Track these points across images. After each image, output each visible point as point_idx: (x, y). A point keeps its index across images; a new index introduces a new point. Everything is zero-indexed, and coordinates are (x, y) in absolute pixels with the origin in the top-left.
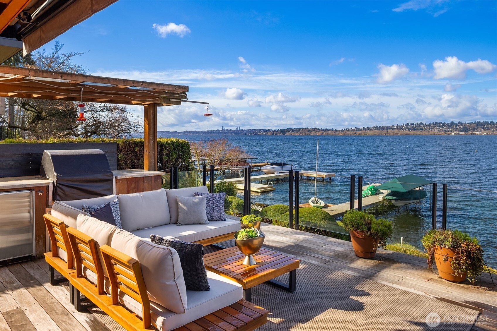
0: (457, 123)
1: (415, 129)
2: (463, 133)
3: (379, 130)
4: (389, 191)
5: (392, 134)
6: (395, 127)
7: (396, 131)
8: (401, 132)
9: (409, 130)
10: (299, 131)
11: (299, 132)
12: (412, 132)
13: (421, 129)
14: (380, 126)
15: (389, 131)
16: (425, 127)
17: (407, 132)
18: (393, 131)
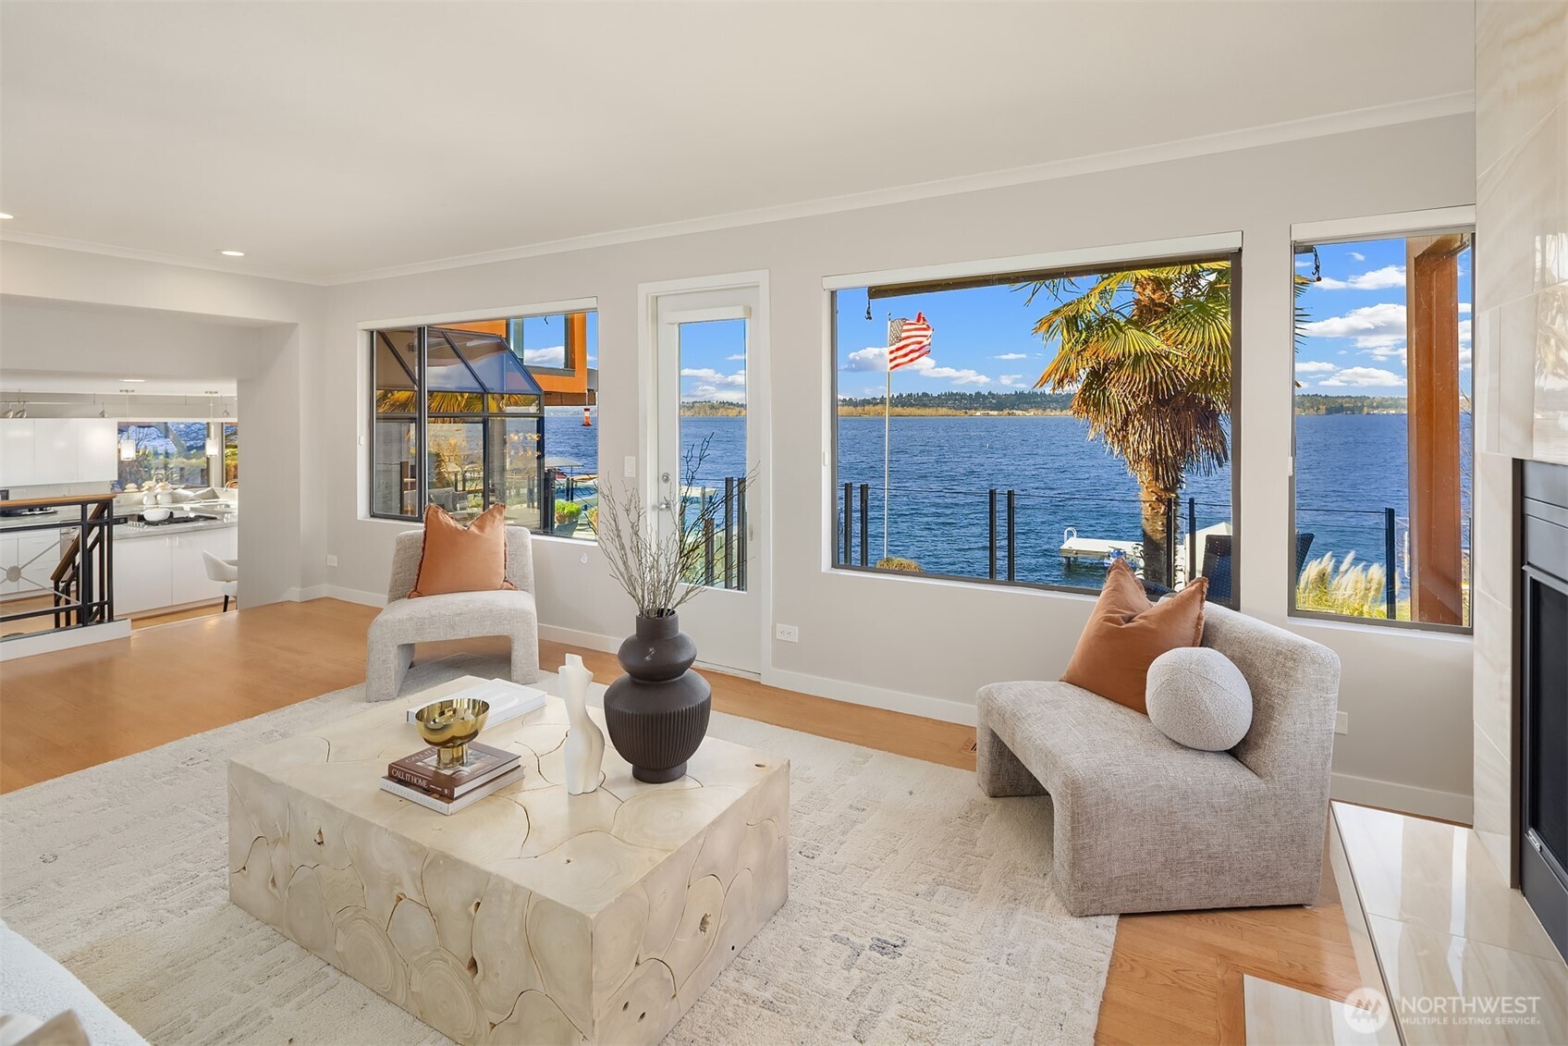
0: (986, 394)
2: (995, 413)
3: (849, 405)
14: (851, 399)
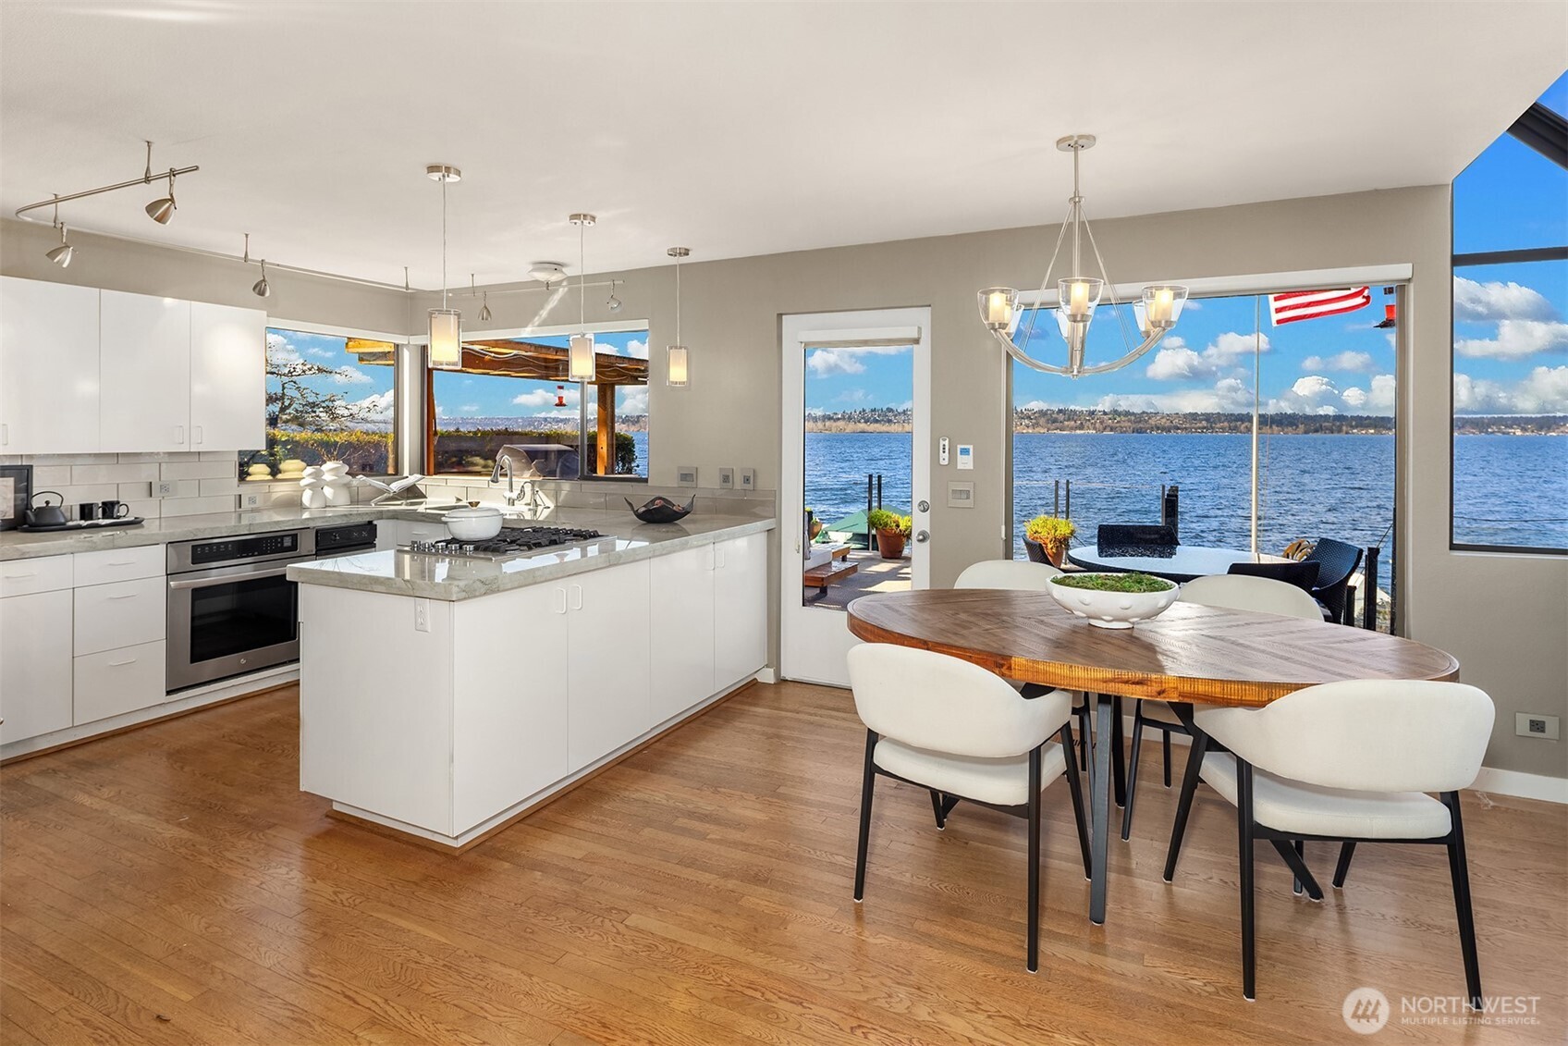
1: (876, 421)
4: (849, 535)
5: (834, 430)
6: (840, 416)
7: (841, 424)
8: (851, 427)
9: (866, 422)
10: (638, 422)
11: (637, 425)
12: (872, 427)
13: (890, 421)
15: (828, 423)
16: (895, 416)
17: (862, 426)
18: (835, 424)
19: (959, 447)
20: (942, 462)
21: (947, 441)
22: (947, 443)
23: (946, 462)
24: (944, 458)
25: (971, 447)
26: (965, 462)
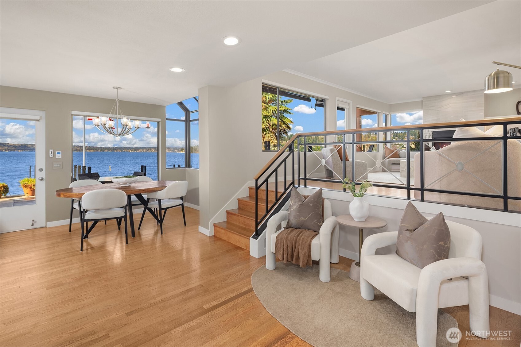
19: (56, 152)
20: (50, 156)
21: (52, 150)
22: (52, 151)
23: (52, 156)
24: (51, 155)
25: (61, 152)
26: (58, 156)
